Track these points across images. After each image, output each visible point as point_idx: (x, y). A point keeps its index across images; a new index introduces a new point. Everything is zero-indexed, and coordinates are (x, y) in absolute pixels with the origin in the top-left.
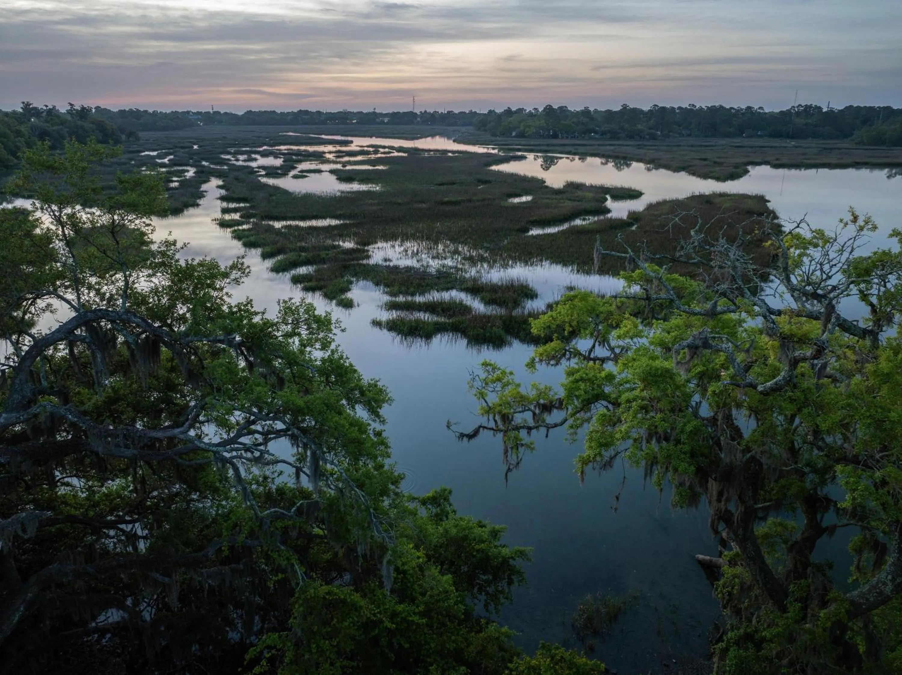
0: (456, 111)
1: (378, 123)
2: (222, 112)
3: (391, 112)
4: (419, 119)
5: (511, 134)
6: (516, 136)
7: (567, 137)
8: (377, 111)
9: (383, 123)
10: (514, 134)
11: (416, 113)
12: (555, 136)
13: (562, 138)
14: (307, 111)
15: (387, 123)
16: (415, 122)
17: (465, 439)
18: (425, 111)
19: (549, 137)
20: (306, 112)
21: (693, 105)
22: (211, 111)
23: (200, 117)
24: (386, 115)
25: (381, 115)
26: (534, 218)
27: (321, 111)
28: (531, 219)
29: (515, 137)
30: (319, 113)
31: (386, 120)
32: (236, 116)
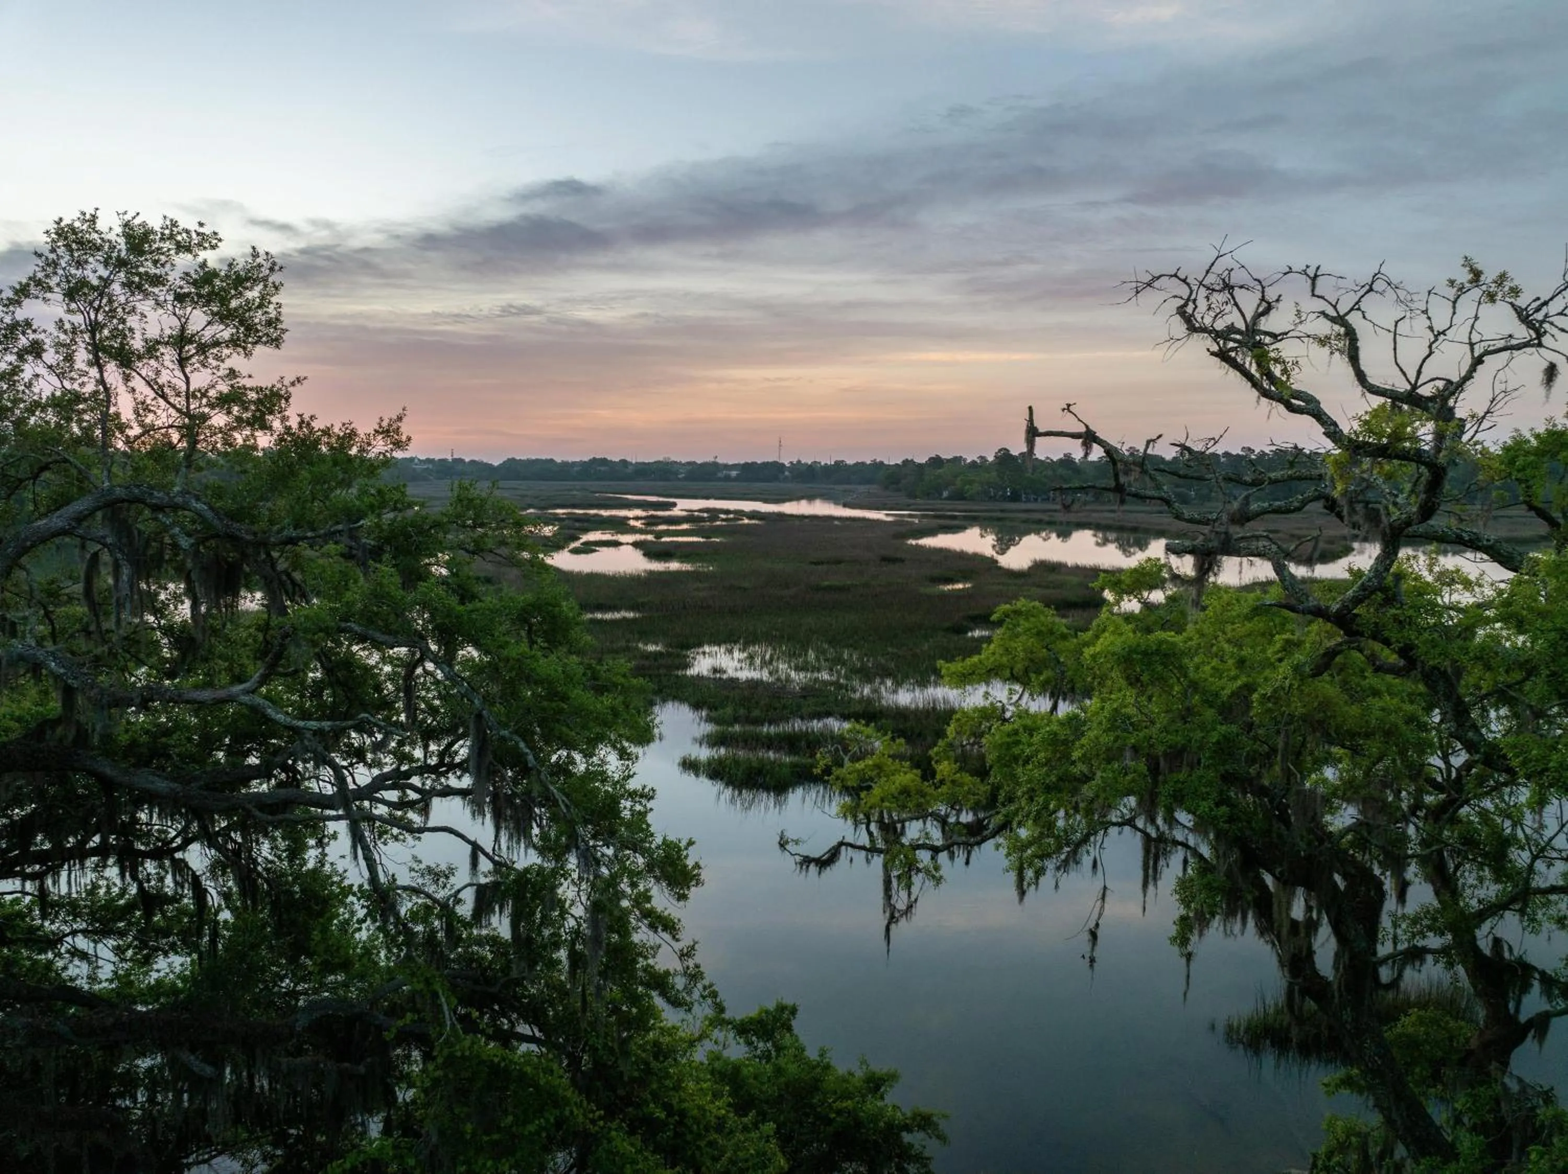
0: (850, 461)
1: (720, 479)
2: (467, 460)
3: (742, 462)
4: (787, 473)
5: (941, 494)
6: (949, 498)
7: (1036, 500)
8: (720, 461)
9: (728, 478)
10: (945, 494)
11: (783, 465)
12: (1015, 498)
13: (1028, 501)
14: (605, 459)
15: (736, 479)
16: (781, 477)
17: (812, 867)
18: (799, 462)
19: (1005, 499)
20: (604, 461)
21: (1249, 449)
22: (450, 458)
23: (431, 466)
24: (734, 467)
25: (726, 466)
26: (976, 612)
27: (629, 459)
28: (970, 613)
29: (947, 499)
30: (624, 462)
31: (734, 473)
32: (489, 467)
